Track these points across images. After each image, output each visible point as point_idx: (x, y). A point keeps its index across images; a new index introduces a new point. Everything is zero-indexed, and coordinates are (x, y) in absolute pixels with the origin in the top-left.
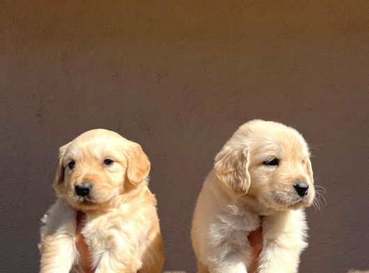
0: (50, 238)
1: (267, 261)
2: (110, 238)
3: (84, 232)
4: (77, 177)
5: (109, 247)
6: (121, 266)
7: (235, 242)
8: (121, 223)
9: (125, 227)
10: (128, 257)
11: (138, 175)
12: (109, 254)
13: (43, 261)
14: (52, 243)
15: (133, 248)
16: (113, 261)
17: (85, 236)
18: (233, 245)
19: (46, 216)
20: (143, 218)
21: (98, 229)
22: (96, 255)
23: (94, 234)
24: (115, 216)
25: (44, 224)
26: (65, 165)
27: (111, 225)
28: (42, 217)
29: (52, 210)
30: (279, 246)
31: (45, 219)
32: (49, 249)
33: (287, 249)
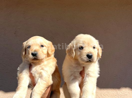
0: (20, 74)
1: (86, 81)
2: (41, 73)
3: (32, 72)
4: (32, 50)
5: (40, 76)
6: (45, 82)
7: (75, 75)
8: (44, 68)
9: (45, 69)
10: (47, 79)
11: (51, 52)
12: (41, 79)
13: (19, 82)
14: (21, 76)
15: (49, 76)
16: (42, 81)
17: (32, 73)
18: (75, 76)
19: (19, 68)
20: (52, 66)
21: (36, 70)
22: (36, 79)
23: (35, 72)
24: (42, 66)
25: (18, 71)
26: (26, 48)
27: (41, 68)
28: (17, 68)
29: (21, 66)
30: (90, 76)
31: (18, 69)
32: (20, 78)
33: (93, 77)
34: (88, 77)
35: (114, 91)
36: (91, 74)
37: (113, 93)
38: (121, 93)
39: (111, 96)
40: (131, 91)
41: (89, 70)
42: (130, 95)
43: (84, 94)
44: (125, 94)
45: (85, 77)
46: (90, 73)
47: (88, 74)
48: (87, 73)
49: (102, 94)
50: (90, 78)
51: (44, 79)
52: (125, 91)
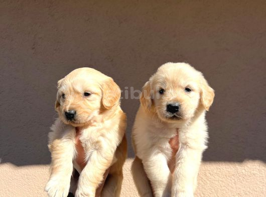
5: (97, 148)
8: (106, 133)
9: (108, 135)
10: (109, 155)
11: (111, 102)
12: (97, 152)
14: (59, 144)
16: (100, 157)
17: (81, 141)
21: (91, 137)
22: (88, 153)
25: (52, 131)
27: (99, 134)
30: (190, 147)
34: (185, 149)
35: (231, 167)
36: (191, 143)
37: (229, 170)
38: (244, 171)
39: (225, 177)
40: (263, 168)
41: (188, 135)
42: (261, 175)
43: (178, 182)
44: (252, 172)
45: (180, 149)
46: (189, 141)
47: (185, 144)
48: (184, 142)
49: (207, 172)
50: (189, 150)
51: (104, 155)
52: (253, 168)
